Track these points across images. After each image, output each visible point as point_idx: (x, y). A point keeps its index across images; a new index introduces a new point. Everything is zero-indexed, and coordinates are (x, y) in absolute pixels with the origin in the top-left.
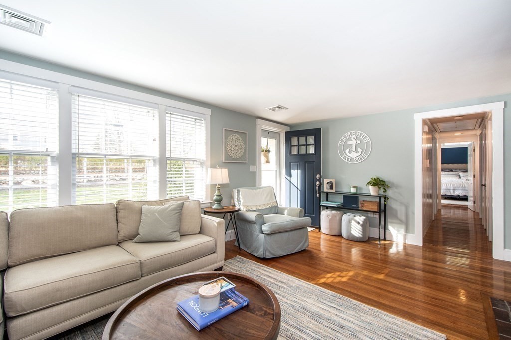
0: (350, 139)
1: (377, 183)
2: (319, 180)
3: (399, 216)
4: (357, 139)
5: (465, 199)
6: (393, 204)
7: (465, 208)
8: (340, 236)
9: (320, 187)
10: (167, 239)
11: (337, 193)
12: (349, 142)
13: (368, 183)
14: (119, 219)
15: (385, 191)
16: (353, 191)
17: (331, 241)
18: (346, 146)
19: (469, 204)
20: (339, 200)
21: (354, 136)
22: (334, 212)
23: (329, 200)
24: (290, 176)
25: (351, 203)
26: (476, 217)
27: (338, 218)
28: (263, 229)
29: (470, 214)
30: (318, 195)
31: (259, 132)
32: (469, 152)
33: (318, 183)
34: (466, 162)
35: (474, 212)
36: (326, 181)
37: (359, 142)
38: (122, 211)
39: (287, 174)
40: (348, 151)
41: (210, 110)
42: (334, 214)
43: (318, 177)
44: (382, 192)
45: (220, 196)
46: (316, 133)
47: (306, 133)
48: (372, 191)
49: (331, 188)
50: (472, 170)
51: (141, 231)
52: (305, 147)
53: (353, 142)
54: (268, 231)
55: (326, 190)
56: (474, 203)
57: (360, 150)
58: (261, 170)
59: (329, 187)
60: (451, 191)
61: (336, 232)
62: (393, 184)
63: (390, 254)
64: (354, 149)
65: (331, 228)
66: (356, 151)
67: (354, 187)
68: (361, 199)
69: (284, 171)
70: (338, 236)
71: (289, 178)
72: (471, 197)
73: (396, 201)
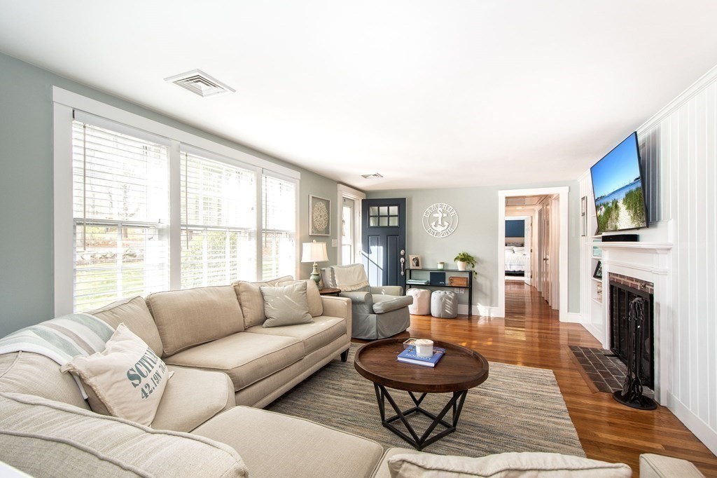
0: (436, 212)
1: (466, 258)
2: (404, 256)
3: (484, 290)
4: (443, 212)
5: (521, 274)
6: (479, 280)
7: (521, 284)
8: (430, 315)
9: (404, 263)
10: (304, 321)
11: (423, 270)
12: (434, 215)
13: (456, 259)
14: (243, 303)
15: (473, 267)
16: (440, 267)
17: (419, 320)
18: (431, 219)
19: (526, 279)
20: (426, 278)
21: (440, 209)
22: (422, 290)
23: (412, 277)
24: (368, 251)
25: (437, 280)
26: (533, 290)
27: (427, 296)
28: (374, 308)
29: (527, 289)
30: (402, 273)
31: (340, 201)
32: (527, 226)
33: (402, 259)
34: (523, 236)
35: (531, 286)
36: (411, 257)
37: (445, 215)
38: (244, 293)
39: (364, 250)
40: (434, 224)
41: (299, 173)
42: (423, 292)
43: (402, 252)
44: (469, 268)
45: (318, 275)
46: (401, 203)
47: (389, 202)
48: (460, 266)
49: (417, 265)
50: (530, 244)
51: (269, 313)
52: (387, 218)
53: (439, 215)
54: (381, 310)
55: (411, 267)
56: (531, 277)
57: (446, 224)
58: (341, 245)
59: (415, 264)
60: (508, 267)
61: (425, 312)
62: (478, 259)
63: (479, 326)
64: (440, 223)
65: (420, 308)
66: (443, 225)
67: (442, 263)
68: (448, 275)
69: (359, 245)
70: (427, 315)
71: (367, 255)
72: (528, 272)
73: (482, 275)
